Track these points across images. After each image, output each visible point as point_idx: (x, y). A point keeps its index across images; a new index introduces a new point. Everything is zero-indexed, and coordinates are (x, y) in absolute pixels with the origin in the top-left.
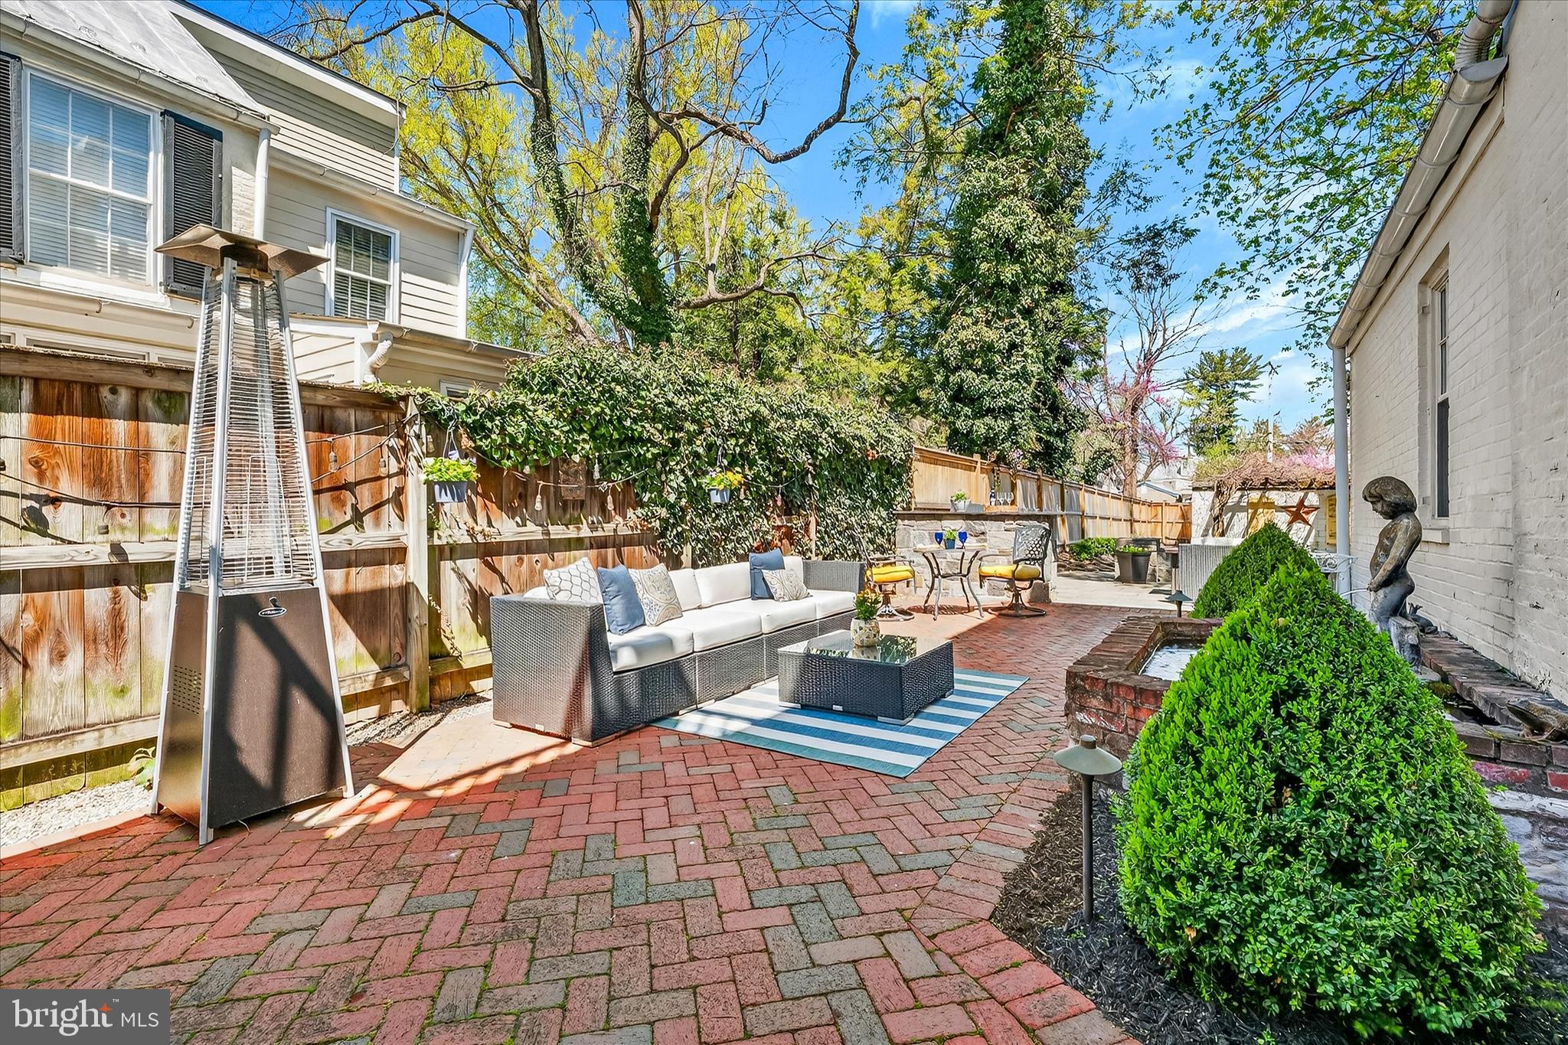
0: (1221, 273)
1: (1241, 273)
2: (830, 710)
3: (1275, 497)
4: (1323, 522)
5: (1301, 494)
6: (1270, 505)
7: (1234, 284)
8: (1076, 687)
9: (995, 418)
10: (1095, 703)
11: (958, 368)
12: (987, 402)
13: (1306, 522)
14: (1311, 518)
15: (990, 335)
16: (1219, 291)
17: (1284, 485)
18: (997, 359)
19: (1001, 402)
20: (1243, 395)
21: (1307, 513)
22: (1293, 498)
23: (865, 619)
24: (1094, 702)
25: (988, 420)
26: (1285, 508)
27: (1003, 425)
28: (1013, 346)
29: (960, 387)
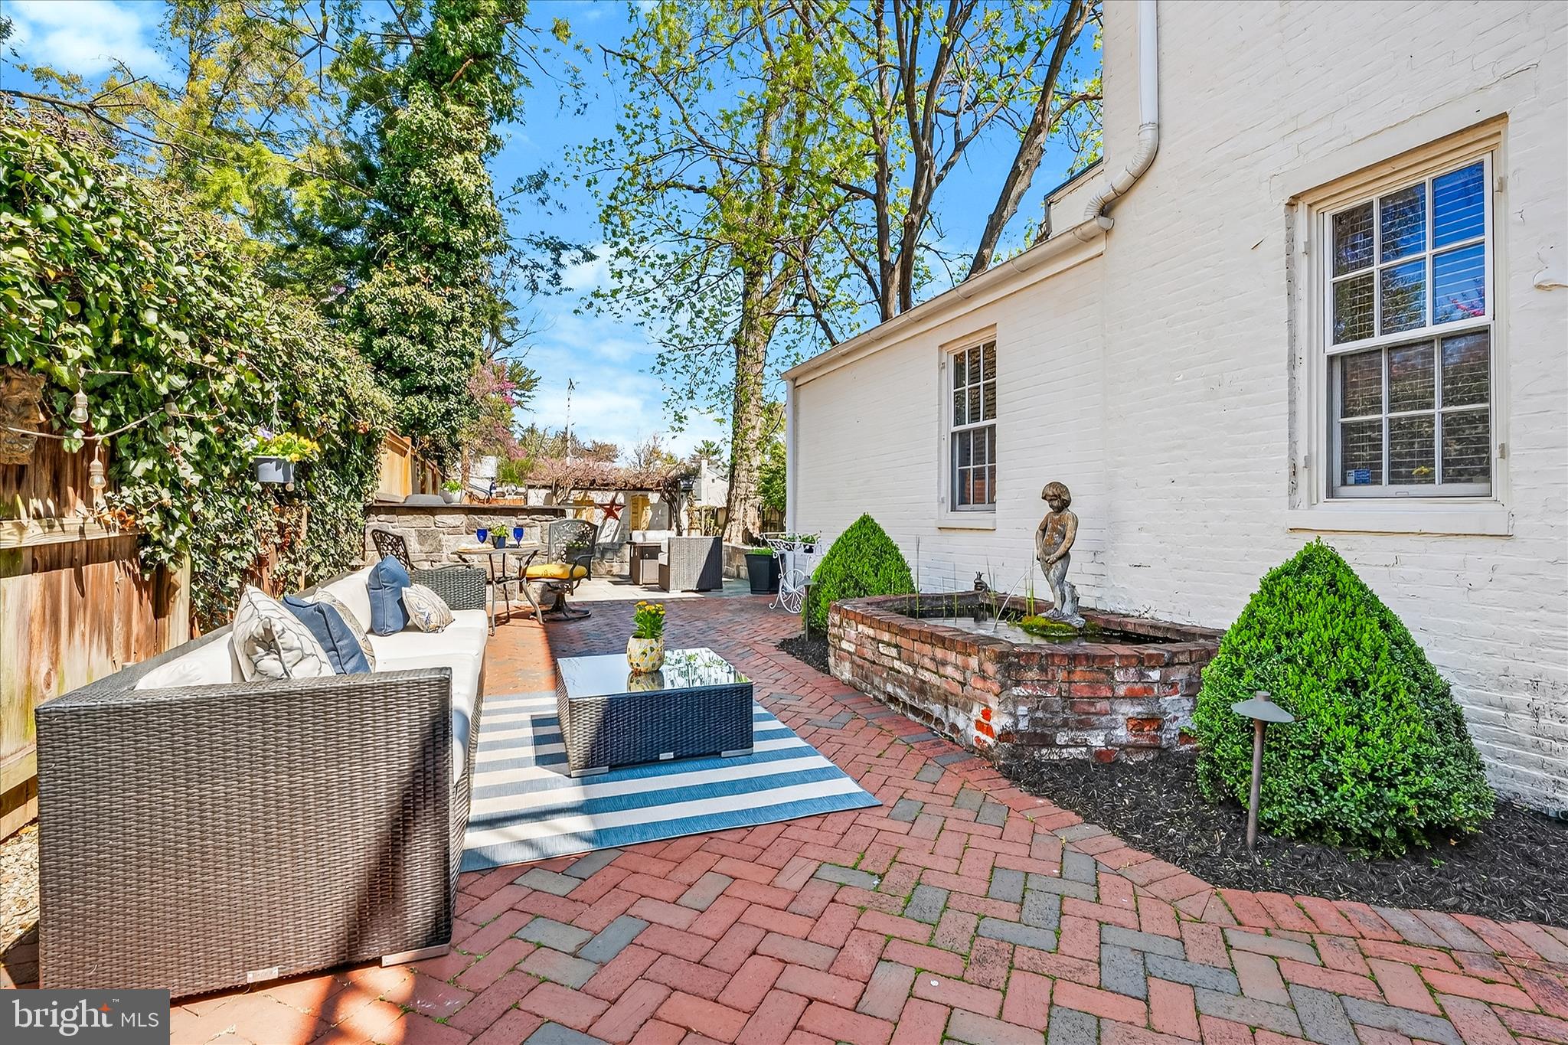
0: (596, 295)
1: (611, 299)
2: (657, 761)
3: (596, 496)
4: (629, 518)
5: (614, 494)
6: (591, 503)
7: (604, 306)
8: (1010, 664)
9: (430, 398)
10: (1032, 675)
11: (382, 332)
12: (423, 378)
13: (616, 517)
14: (619, 514)
15: (433, 301)
16: (594, 309)
17: (605, 486)
18: (439, 330)
19: (438, 379)
20: (519, 403)
21: (618, 510)
22: (606, 497)
23: (653, 636)
24: (1030, 675)
25: (423, 398)
26: (602, 506)
27: (437, 406)
28: (454, 320)
29: (389, 355)
